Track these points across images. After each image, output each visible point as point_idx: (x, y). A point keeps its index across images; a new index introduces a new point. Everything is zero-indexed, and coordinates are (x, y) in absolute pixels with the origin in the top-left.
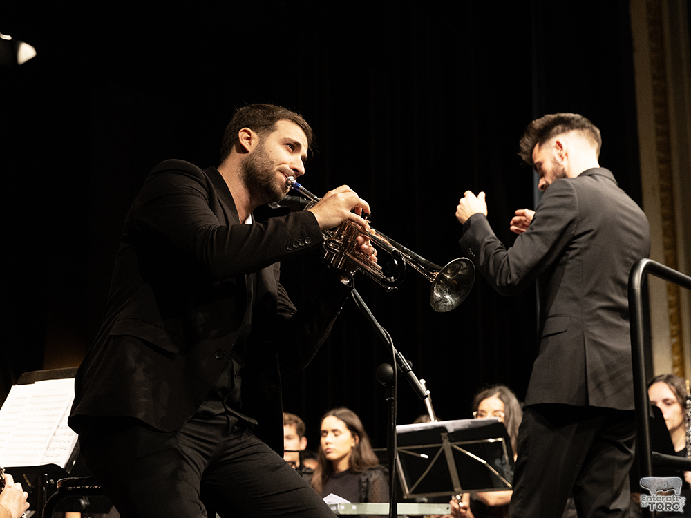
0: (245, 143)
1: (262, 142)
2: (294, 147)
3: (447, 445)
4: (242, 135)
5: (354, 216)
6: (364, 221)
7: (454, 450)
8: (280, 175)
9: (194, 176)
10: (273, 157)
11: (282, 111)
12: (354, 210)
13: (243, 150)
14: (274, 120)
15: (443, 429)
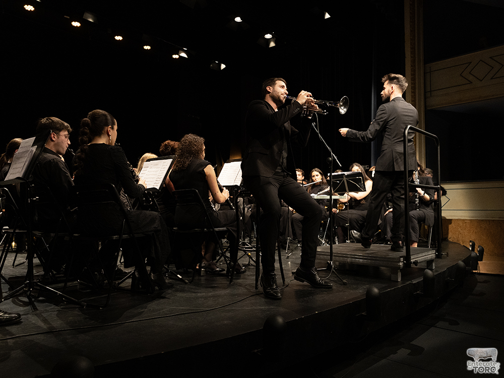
0: (269, 90)
1: (274, 88)
2: (283, 87)
3: (345, 179)
4: (268, 89)
5: (309, 98)
6: (311, 98)
7: (347, 180)
8: (281, 96)
9: (261, 103)
10: (278, 91)
11: (276, 79)
12: (307, 96)
13: (269, 92)
14: (275, 81)
15: (344, 174)
